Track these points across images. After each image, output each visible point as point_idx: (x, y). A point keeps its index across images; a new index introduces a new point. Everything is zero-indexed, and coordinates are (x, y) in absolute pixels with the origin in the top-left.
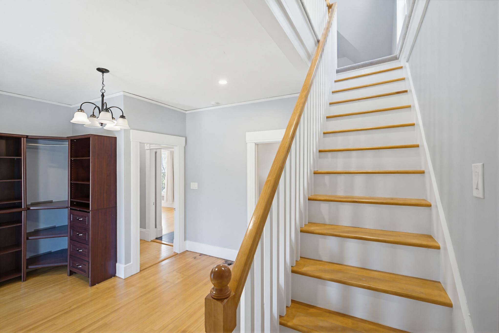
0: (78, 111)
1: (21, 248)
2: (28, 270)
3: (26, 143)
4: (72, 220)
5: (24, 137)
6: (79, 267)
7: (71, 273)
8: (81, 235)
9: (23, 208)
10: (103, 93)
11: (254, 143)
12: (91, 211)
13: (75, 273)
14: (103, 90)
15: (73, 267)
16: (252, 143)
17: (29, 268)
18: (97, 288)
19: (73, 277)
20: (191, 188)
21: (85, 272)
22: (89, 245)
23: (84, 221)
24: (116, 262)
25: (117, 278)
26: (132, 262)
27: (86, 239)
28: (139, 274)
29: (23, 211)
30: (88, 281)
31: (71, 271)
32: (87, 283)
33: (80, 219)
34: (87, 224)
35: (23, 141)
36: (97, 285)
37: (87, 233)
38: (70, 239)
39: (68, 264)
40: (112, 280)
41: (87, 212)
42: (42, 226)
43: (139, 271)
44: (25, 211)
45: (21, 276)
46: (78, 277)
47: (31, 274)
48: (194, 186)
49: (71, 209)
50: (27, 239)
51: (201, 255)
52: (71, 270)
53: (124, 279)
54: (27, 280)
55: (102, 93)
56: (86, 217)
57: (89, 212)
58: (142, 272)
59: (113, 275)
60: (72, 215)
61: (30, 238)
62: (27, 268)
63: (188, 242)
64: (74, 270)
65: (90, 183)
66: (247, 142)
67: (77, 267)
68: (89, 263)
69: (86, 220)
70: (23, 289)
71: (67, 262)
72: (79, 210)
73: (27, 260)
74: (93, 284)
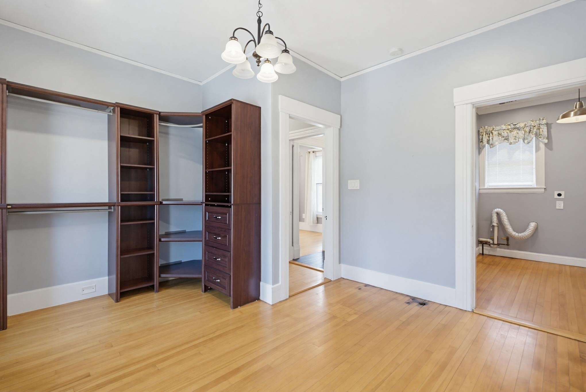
0: (231, 39)
1: (154, 250)
2: (161, 280)
3: (159, 122)
4: (207, 219)
5: (156, 114)
6: (217, 281)
7: (206, 289)
8: (220, 238)
9: (156, 201)
10: (260, 17)
11: (471, 103)
12: (233, 204)
13: (211, 289)
14: (260, 12)
15: (208, 280)
16: (467, 104)
17: (162, 276)
18: (241, 312)
19: (208, 295)
20: (349, 188)
21: (224, 288)
22: (230, 252)
23: (224, 219)
24: (260, 280)
25: (261, 303)
26: (280, 283)
27: (227, 243)
28: (288, 300)
29: (156, 205)
30: (228, 302)
31: (205, 286)
32: (226, 304)
33: (218, 217)
34: (227, 223)
35: (156, 118)
36: (240, 309)
37: (228, 236)
38: (205, 245)
39: (202, 276)
40: (255, 304)
41: (227, 206)
42: (173, 229)
43: (288, 297)
44: (158, 205)
45: (154, 285)
46: (213, 295)
47: (164, 285)
48: (353, 184)
49: (206, 205)
50: (160, 240)
51: (366, 285)
52: (207, 285)
53: (272, 305)
54: (160, 291)
55: (258, 18)
56: (227, 214)
57: (231, 207)
58: (292, 298)
59: (257, 298)
60: (207, 213)
61: (162, 240)
62: (160, 276)
63: (343, 266)
64: (210, 285)
65: (232, 168)
66: (455, 105)
67: (215, 280)
68: (230, 276)
69: (227, 218)
70: (156, 301)
71: (201, 274)
72: (218, 206)
73: (160, 267)
74: (235, 306)
